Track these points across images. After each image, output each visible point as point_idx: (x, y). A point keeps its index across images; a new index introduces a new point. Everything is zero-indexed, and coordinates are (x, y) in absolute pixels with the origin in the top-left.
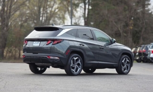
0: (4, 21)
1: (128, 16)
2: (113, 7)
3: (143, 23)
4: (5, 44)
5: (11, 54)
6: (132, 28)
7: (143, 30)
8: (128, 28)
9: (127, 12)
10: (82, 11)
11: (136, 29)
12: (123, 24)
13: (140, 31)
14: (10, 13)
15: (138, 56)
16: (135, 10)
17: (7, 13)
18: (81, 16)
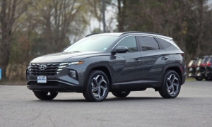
0: (6, 27)
1: (179, 15)
2: (159, 3)
3: (201, 25)
4: (8, 59)
5: (14, 74)
6: (185, 32)
7: (202, 35)
8: (179, 33)
9: (178, 10)
10: (114, 11)
11: (191, 34)
12: (173, 27)
13: (197, 37)
14: (13, 15)
15: (199, 71)
16: (189, 7)
17: (9, 16)
18: (114, 17)
